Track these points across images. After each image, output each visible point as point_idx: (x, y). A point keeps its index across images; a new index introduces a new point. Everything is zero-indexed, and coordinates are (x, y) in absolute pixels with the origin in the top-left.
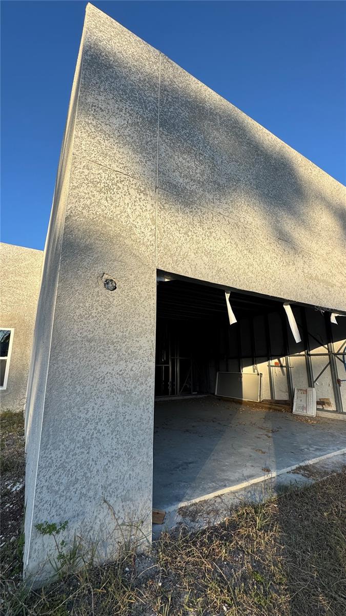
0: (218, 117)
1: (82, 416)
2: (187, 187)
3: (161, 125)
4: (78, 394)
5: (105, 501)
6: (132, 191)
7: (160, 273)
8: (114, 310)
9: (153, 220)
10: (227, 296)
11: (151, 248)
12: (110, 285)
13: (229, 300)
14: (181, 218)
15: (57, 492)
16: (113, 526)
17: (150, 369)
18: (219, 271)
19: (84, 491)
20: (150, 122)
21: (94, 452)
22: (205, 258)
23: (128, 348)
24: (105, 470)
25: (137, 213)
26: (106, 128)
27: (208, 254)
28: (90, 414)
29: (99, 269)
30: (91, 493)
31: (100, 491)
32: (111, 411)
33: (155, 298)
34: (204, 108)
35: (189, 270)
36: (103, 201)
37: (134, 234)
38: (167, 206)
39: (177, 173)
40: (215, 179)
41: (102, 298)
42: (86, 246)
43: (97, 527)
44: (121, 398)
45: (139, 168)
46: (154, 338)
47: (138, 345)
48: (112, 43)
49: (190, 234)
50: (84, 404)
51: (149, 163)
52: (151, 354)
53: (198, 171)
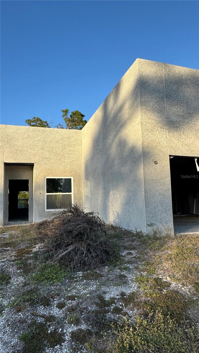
0: (189, 80)
1: (153, 200)
2: (178, 120)
3: (166, 98)
4: (151, 195)
5: (161, 222)
6: (159, 129)
7: (170, 156)
8: (158, 170)
9: (166, 137)
10: (196, 160)
11: (167, 148)
12: (156, 163)
13: (197, 162)
14: (176, 134)
15: (150, 218)
16: (163, 229)
17: (170, 188)
18: (192, 151)
19: (156, 219)
20: (162, 98)
21: (157, 210)
22: (186, 147)
23: (163, 182)
24: (160, 215)
25: (161, 136)
26: (148, 108)
27: (187, 145)
28: (155, 200)
29: (152, 159)
30: (158, 220)
31: (160, 220)
32: (160, 199)
33: (169, 165)
34: (182, 79)
35: (180, 153)
36: (151, 135)
37: (161, 144)
38: (171, 130)
39: (173, 116)
40: (188, 112)
41: (154, 167)
42: (148, 152)
43: (160, 228)
44: (162, 196)
45: (160, 119)
46: (170, 178)
47: (165, 181)
48: (146, 71)
49: (179, 139)
50: (153, 197)
51: (163, 116)
52: (170, 183)
53: (181, 111)
